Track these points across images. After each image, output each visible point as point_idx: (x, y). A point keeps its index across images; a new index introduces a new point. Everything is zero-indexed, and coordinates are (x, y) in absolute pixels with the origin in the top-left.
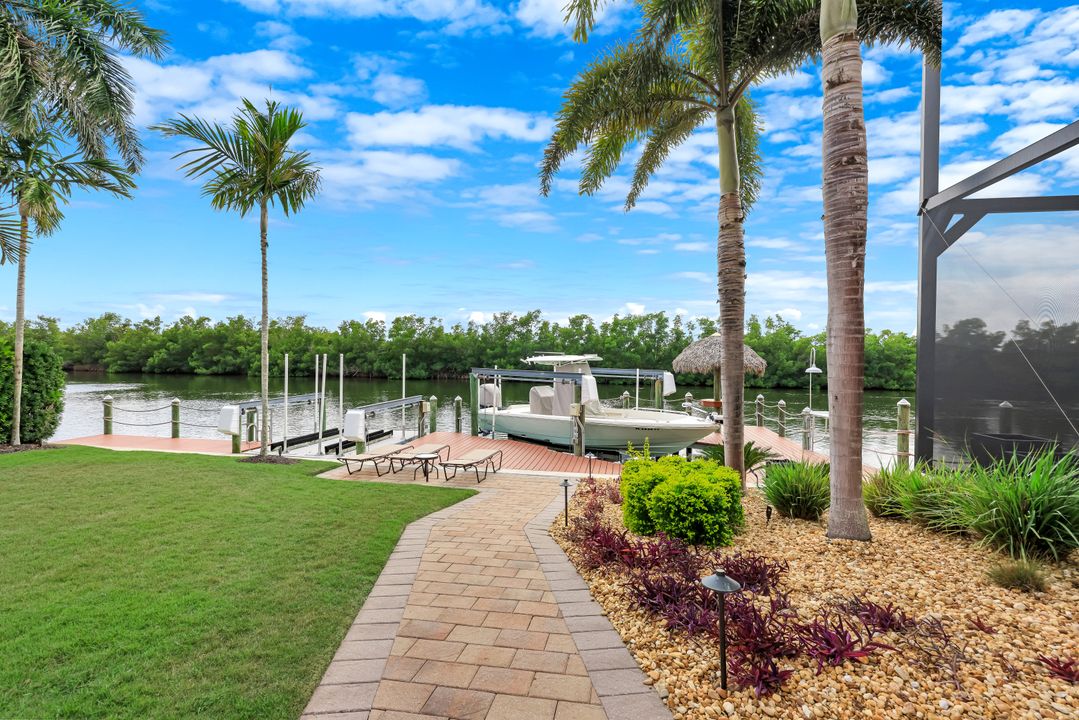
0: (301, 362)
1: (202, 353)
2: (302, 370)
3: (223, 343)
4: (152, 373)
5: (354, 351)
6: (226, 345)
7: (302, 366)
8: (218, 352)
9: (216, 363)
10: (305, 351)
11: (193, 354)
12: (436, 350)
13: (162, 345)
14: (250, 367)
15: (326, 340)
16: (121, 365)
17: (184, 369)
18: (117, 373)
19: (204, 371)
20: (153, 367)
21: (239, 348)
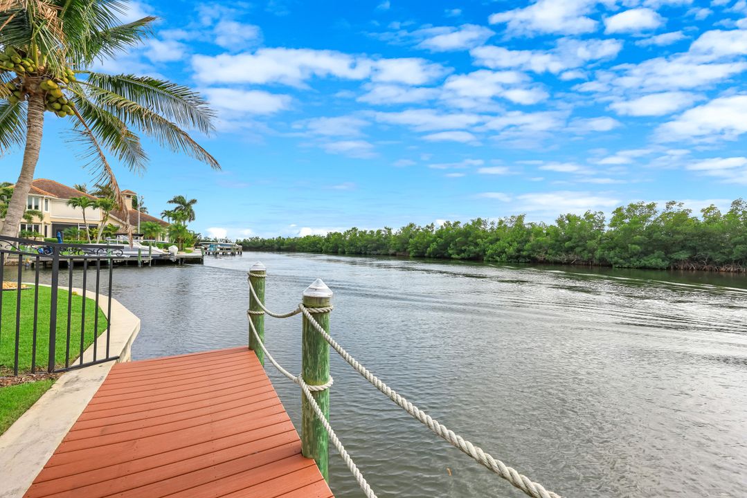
0: (523, 250)
1: (455, 244)
2: (524, 257)
3: (468, 237)
4: (429, 257)
5: (573, 240)
6: (470, 239)
7: (524, 253)
8: (465, 244)
9: (464, 251)
10: (527, 241)
11: (451, 245)
12: (680, 237)
13: (434, 240)
14: (485, 254)
15: (545, 232)
16: (415, 253)
17: (446, 255)
18: (414, 257)
19: (457, 256)
20: (430, 254)
21: (478, 240)
